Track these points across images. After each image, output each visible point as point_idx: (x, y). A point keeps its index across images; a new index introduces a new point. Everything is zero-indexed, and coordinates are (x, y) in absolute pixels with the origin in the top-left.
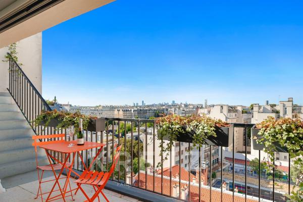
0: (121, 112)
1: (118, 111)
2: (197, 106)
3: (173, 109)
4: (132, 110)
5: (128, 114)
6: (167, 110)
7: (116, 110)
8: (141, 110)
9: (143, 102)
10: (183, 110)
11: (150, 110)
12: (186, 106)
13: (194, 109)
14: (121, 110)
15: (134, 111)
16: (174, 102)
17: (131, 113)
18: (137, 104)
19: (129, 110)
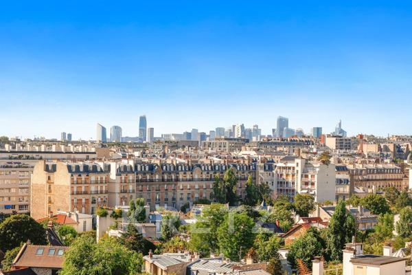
0: (63, 178)
1: (50, 170)
2: (398, 148)
3: (297, 165)
4: (114, 167)
5: (93, 188)
6: (269, 166)
7: (39, 167)
8: (152, 167)
9: (143, 121)
10: (341, 169)
11: (191, 169)
12: (344, 143)
13: (388, 164)
14: (62, 169)
15: (122, 171)
16: (283, 123)
17: (108, 181)
18: (117, 130)
19: (101, 165)
